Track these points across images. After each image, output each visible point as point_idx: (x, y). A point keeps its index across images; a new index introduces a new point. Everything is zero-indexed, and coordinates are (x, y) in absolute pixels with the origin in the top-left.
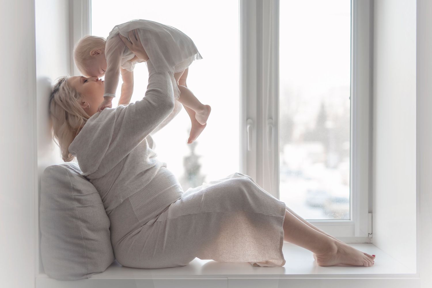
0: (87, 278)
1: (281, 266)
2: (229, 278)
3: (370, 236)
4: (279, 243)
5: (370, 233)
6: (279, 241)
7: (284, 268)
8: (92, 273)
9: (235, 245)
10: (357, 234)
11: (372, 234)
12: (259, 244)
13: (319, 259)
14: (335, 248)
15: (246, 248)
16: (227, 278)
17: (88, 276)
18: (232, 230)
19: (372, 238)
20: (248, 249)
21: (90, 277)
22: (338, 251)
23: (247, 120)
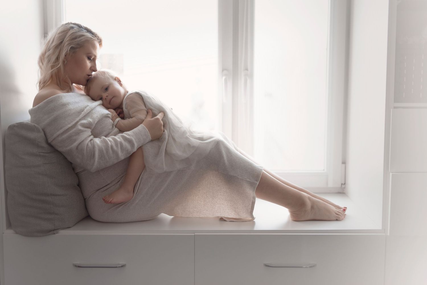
0: (54, 234)
1: (252, 221)
2: (195, 234)
3: (343, 186)
4: (250, 207)
5: (343, 183)
6: (251, 205)
7: (254, 222)
8: (59, 229)
9: (206, 204)
10: (331, 185)
11: (345, 184)
12: (230, 206)
13: (293, 215)
14: (309, 204)
15: (216, 210)
16: (194, 233)
17: (55, 232)
18: (204, 187)
19: (344, 188)
20: (218, 211)
21: (57, 233)
22: (312, 207)
23: (223, 71)
